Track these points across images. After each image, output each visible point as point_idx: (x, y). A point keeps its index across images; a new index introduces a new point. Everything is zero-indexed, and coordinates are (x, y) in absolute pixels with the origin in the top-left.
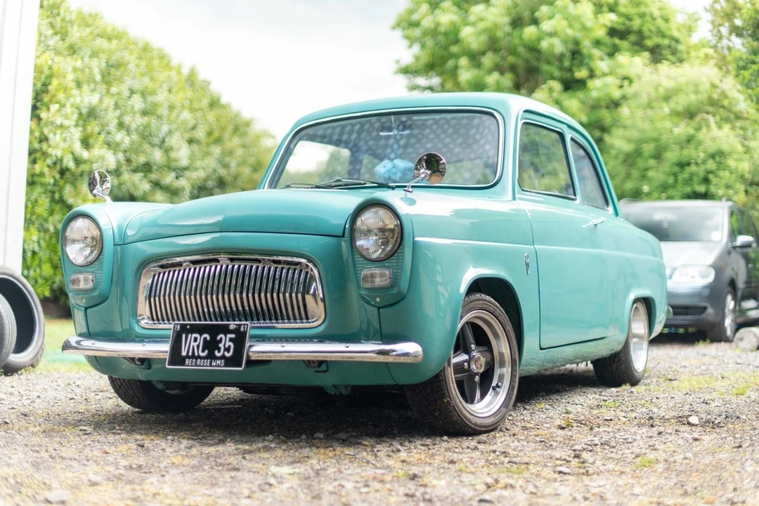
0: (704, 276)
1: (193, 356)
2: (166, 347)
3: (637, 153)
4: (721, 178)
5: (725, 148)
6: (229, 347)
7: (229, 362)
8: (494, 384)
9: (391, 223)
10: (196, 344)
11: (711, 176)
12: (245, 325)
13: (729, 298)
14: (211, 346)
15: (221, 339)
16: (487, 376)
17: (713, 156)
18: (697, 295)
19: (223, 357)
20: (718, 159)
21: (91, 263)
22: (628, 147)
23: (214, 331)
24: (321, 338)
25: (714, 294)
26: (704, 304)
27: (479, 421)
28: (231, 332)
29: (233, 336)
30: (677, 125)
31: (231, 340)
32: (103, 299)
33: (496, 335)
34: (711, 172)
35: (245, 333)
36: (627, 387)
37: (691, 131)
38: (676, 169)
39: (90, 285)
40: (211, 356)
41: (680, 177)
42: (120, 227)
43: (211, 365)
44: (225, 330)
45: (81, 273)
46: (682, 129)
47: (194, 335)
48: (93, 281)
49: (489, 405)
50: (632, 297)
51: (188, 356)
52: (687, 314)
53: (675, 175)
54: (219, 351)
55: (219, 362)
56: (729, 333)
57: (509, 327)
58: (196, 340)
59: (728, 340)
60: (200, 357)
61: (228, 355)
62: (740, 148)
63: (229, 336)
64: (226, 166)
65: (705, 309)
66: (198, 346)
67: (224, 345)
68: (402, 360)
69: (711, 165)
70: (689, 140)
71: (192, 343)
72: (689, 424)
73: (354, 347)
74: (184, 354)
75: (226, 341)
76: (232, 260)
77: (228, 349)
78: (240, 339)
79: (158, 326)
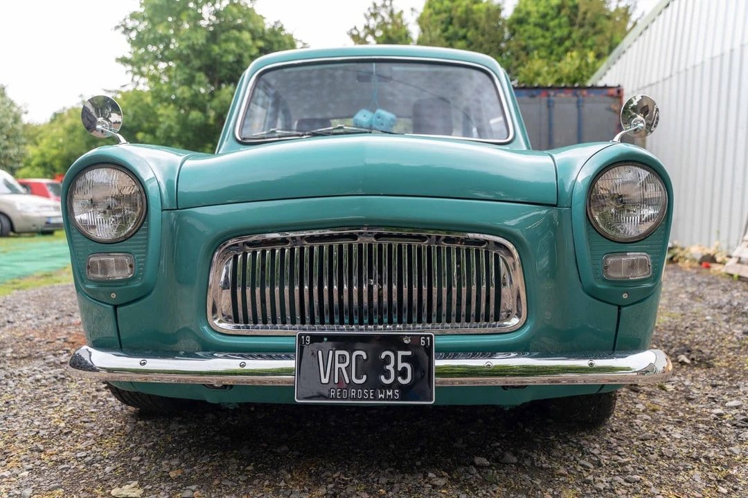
1: (342, 384)
6: (405, 369)
7: (406, 392)
10: (343, 366)
12: (426, 336)
14: (375, 368)
15: (388, 357)
19: (395, 385)
21: (126, 238)
28: (406, 347)
29: (409, 353)
31: (405, 359)
32: (144, 294)
35: (428, 346)
39: (128, 273)
40: (375, 384)
42: (169, 184)
43: (375, 398)
44: (394, 343)
45: (107, 253)
47: (338, 353)
48: (131, 266)
54: (388, 377)
55: (390, 393)
58: (342, 359)
61: (402, 381)
63: (400, 353)
66: (348, 369)
67: (395, 367)
71: (337, 365)
74: (324, 381)
75: (396, 361)
76: (378, 236)
77: (403, 373)
78: (421, 356)
79: (245, 332)
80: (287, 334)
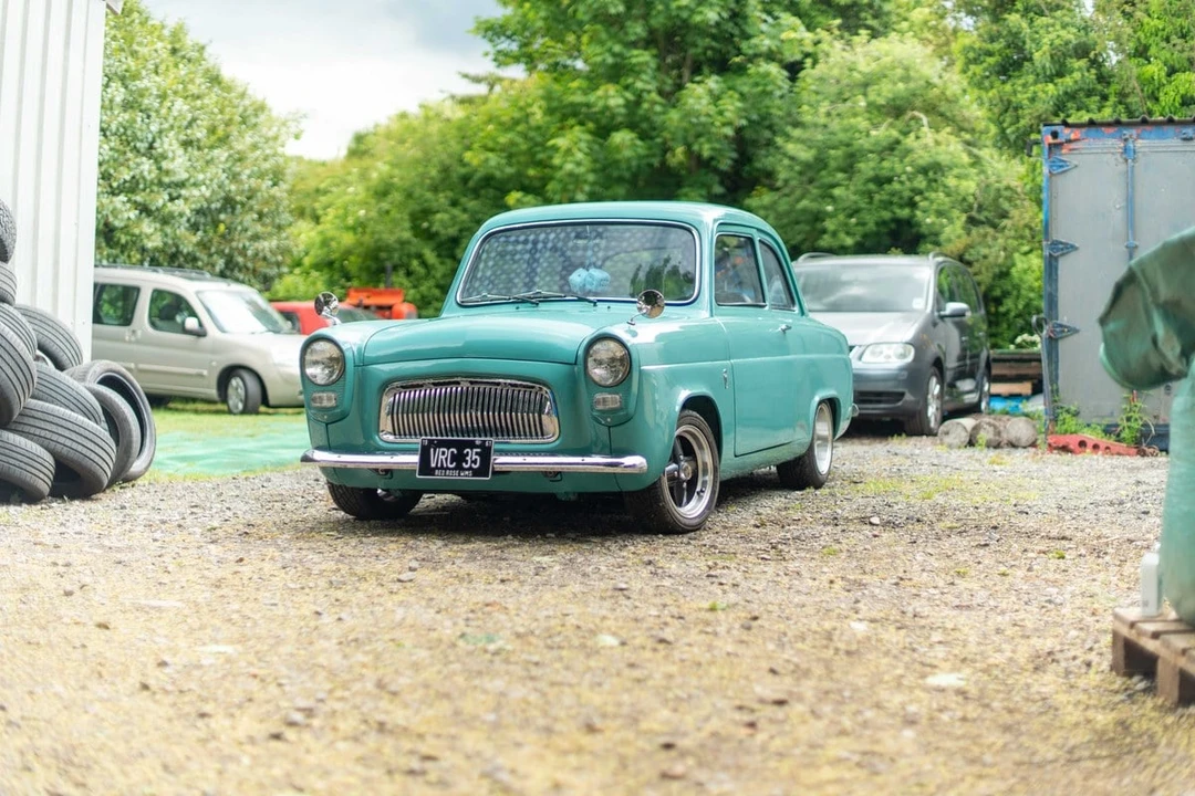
0: (903, 356)
1: (442, 468)
2: (415, 459)
3: (820, 163)
4: (932, 202)
5: (943, 159)
6: (476, 460)
7: (476, 473)
8: (698, 489)
9: (619, 352)
10: (444, 457)
11: (917, 198)
12: (489, 441)
13: (934, 380)
14: (459, 459)
15: (468, 453)
16: (692, 483)
17: (924, 171)
18: (893, 378)
19: (470, 468)
20: (931, 174)
21: (334, 382)
22: (806, 155)
23: (461, 445)
24: (552, 453)
25: (914, 377)
26: (900, 390)
27: (687, 522)
28: (477, 447)
29: (479, 450)
30: (876, 126)
31: (477, 454)
32: (343, 416)
33: (701, 447)
34: (920, 192)
35: (490, 448)
36: (810, 490)
37: (895, 133)
38: (872, 186)
39: (333, 403)
40: (459, 468)
41: (877, 197)
42: (359, 349)
43: (459, 476)
44: (472, 445)
45: (322, 392)
46: (884, 132)
47: (442, 450)
48: (335, 399)
49: (695, 507)
50: (817, 399)
51: (437, 468)
52: (879, 402)
53: (870, 195)
54: (466, 464)
55: (466, 473)
56: (932, 425)
57: (712, 439)
58: (443, 453)
59: (931, 433)
60: (448, 468)
61: (474, 466)
62: (966, 159)
63: (475, 450)
64: (235, 177)
65: (902, 394)
66: (446, 459)
67: (471, 458)
68: (629, 471)
69: (921, 182)
70: (893, 146)
71: (440, 457)
72: (871, 524)
73: (587, 460)
74: (433, 465)
75: (472, 455)
76: (471, 383)
77: (475, 462)
78: (486, 453)
79: (399, 440)
80: (417, 442)
